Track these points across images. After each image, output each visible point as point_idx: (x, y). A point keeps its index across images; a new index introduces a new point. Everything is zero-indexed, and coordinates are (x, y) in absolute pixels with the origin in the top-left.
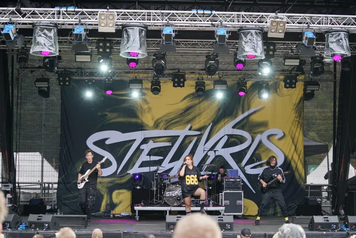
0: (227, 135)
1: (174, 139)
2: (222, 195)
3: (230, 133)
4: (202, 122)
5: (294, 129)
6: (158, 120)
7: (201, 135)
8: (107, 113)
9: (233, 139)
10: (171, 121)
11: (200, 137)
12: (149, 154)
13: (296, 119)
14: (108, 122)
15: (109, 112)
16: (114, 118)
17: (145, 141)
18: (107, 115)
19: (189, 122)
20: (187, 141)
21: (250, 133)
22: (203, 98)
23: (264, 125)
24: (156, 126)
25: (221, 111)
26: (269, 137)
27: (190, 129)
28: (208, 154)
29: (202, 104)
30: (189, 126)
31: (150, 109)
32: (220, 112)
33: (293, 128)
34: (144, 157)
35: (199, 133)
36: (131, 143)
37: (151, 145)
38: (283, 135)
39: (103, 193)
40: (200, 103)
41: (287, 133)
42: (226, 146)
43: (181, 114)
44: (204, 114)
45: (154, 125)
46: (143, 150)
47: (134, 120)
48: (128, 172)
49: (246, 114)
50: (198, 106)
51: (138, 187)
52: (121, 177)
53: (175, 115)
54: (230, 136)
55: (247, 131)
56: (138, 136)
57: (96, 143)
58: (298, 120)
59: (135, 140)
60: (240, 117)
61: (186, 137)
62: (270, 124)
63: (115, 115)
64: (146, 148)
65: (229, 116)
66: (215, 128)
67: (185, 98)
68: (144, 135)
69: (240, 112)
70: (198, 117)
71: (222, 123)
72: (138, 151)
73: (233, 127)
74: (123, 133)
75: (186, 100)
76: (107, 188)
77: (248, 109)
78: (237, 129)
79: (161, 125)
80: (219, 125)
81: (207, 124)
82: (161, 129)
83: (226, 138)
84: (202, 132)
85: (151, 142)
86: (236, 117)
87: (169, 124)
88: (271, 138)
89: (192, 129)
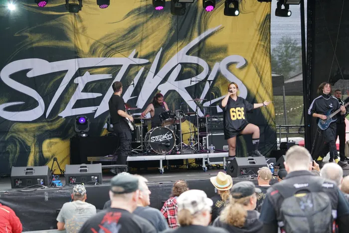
0: (181, 63)
1: (115, 69)
2: (206, 139)
3: (184, 61)
4: (151, 46)
5: (258, 56)
6: (94, 44)
7: (149, 63)
8: (28, 34)
9: (188, 69)
10: (112, 45)
11: (148, 66)
12: (85, 90)
13: (260, 43)
14: (29, 47)
15: (31, 32)
16: (38, 41)
17: (80, 72)
18: (27, 37)
19: (133, 46)
20: (132, 72)
21: (206, 61)
22: (150, 15)
23: (223, 50)
24: (93, 52)
25: (173, 32)
26: (229, 65)
27: (135, 57)
28: (159, 89)
29: (149, 23)
30: (134, 53)
31: (84, 28)
32: (172, 34)
33: (256, 55)
34: (79, 94)
35: (146, 61)
36: (62, 76)
37: (87, 78)
38: (244, 63)
39: (29, 144)
40: (147, 21)
41: (249, 60)
42: (180, 77)
43: (124, 36)
44: (152, 36)
45: (90, 51)
46: (78, 84)
47: (63, 44)
48: (60, 115)
49: (203, 36)
50: (145, 25)
51: (84, 135)
52: (51, 121)
53: (115, 38)
54: (184, 65)
55: (203, 58)
56: (71, 66)
57: (13, 76)
58: (263, 43)
59: (66, 71)
60: (196, 40)
61: (131, 66)
62: (230, 49)
63: (38, 36)
64: (81, 82)
65: (182, 40)
66: (165, 54)
67: (128, 15)
68: (79, 64)
69: (196, 34)
70: (145, 40)
71: (174, 48)
72: (72, 85)
73: (188, 54)
74: (50, 61)
75: (131, 17)
76: (34, 136)
77: (205, 30)
78: (193, 55)
79: (99, 50)
80: (171, 51)
81: (156, 50)
82: (99, 57)
83: (179, 67)
84: (151, 60)
85: (87, 73)
86: (190, 40)
87: (109, 49)
88: (231, 67)
89: (138, 56)
